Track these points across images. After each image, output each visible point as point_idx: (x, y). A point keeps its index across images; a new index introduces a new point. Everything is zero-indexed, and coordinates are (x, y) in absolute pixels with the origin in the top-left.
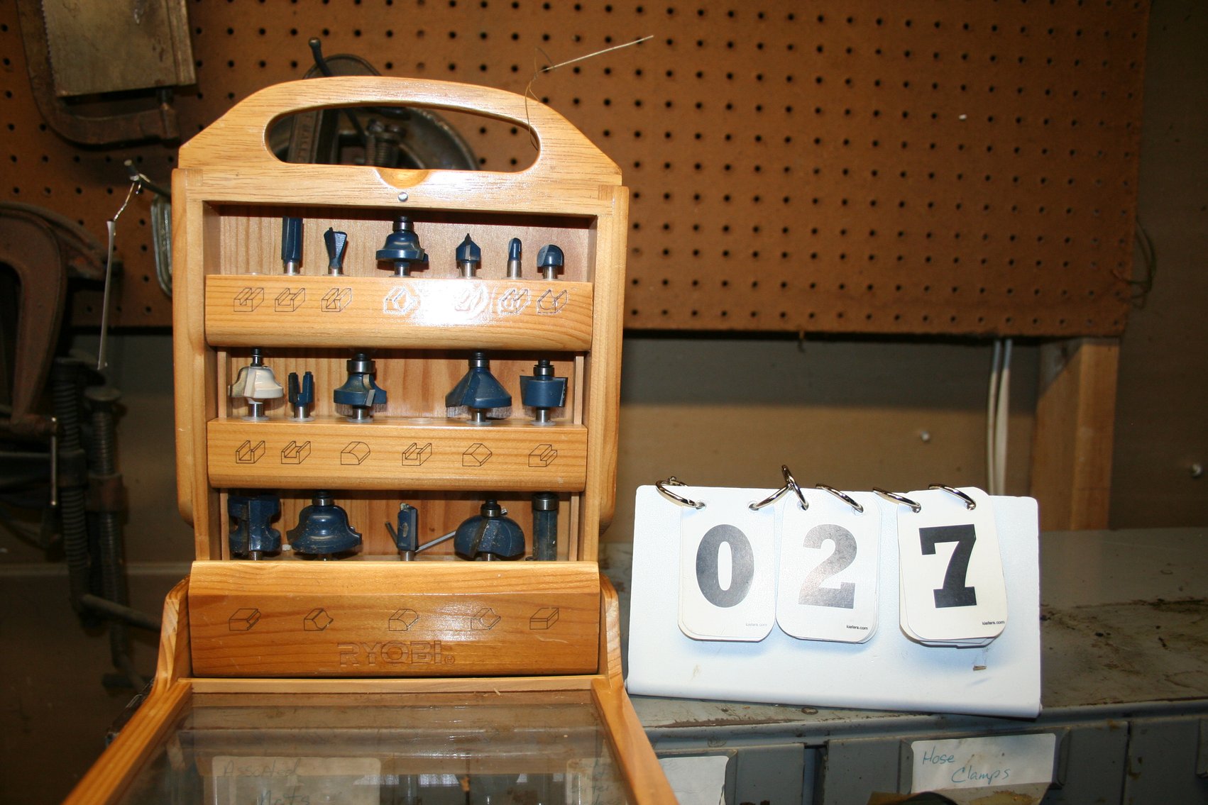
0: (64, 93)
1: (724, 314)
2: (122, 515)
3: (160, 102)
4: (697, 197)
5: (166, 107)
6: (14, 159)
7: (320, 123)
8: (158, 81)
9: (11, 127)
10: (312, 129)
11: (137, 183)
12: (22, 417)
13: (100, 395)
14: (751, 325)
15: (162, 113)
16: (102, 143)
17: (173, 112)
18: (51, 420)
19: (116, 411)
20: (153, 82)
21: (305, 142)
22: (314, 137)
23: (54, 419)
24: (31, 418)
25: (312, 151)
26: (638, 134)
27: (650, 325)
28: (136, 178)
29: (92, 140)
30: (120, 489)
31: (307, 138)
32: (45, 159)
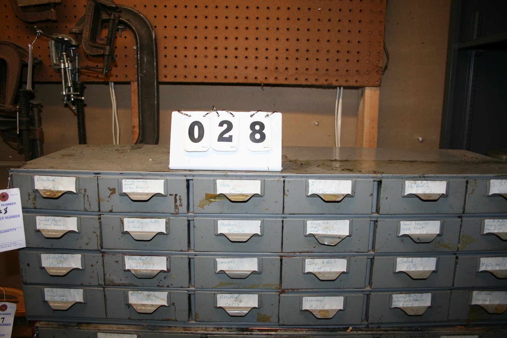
0: (20, 5)
1: (236, 77)
2: (42, 141)
3: (51, 8)
4: (226, 38)
5: (53, 10)
6: (8, 27)
7: (93, 14)
8: (49, 1)
9: (7, 17)
10: (91, 16)
11: (39, 33)
12: (8, 106)
13: (34, 102)
14: (245, 81)
15: (51, 11)
16: (33, 21)
17: (55, 11)
18: (17, 107)
19: (40, 107)
20: (47, 1)
21: (89, 20)
22: (91, 18)
23: (18, 107)
24: (11, 106)
25: (91, 23)
26: (206, 17)
27: (211, 81)
28: (38, 31)
29: (30, 21)
30: (42, 133)
31: (89, 19)
32: (18, 27)
